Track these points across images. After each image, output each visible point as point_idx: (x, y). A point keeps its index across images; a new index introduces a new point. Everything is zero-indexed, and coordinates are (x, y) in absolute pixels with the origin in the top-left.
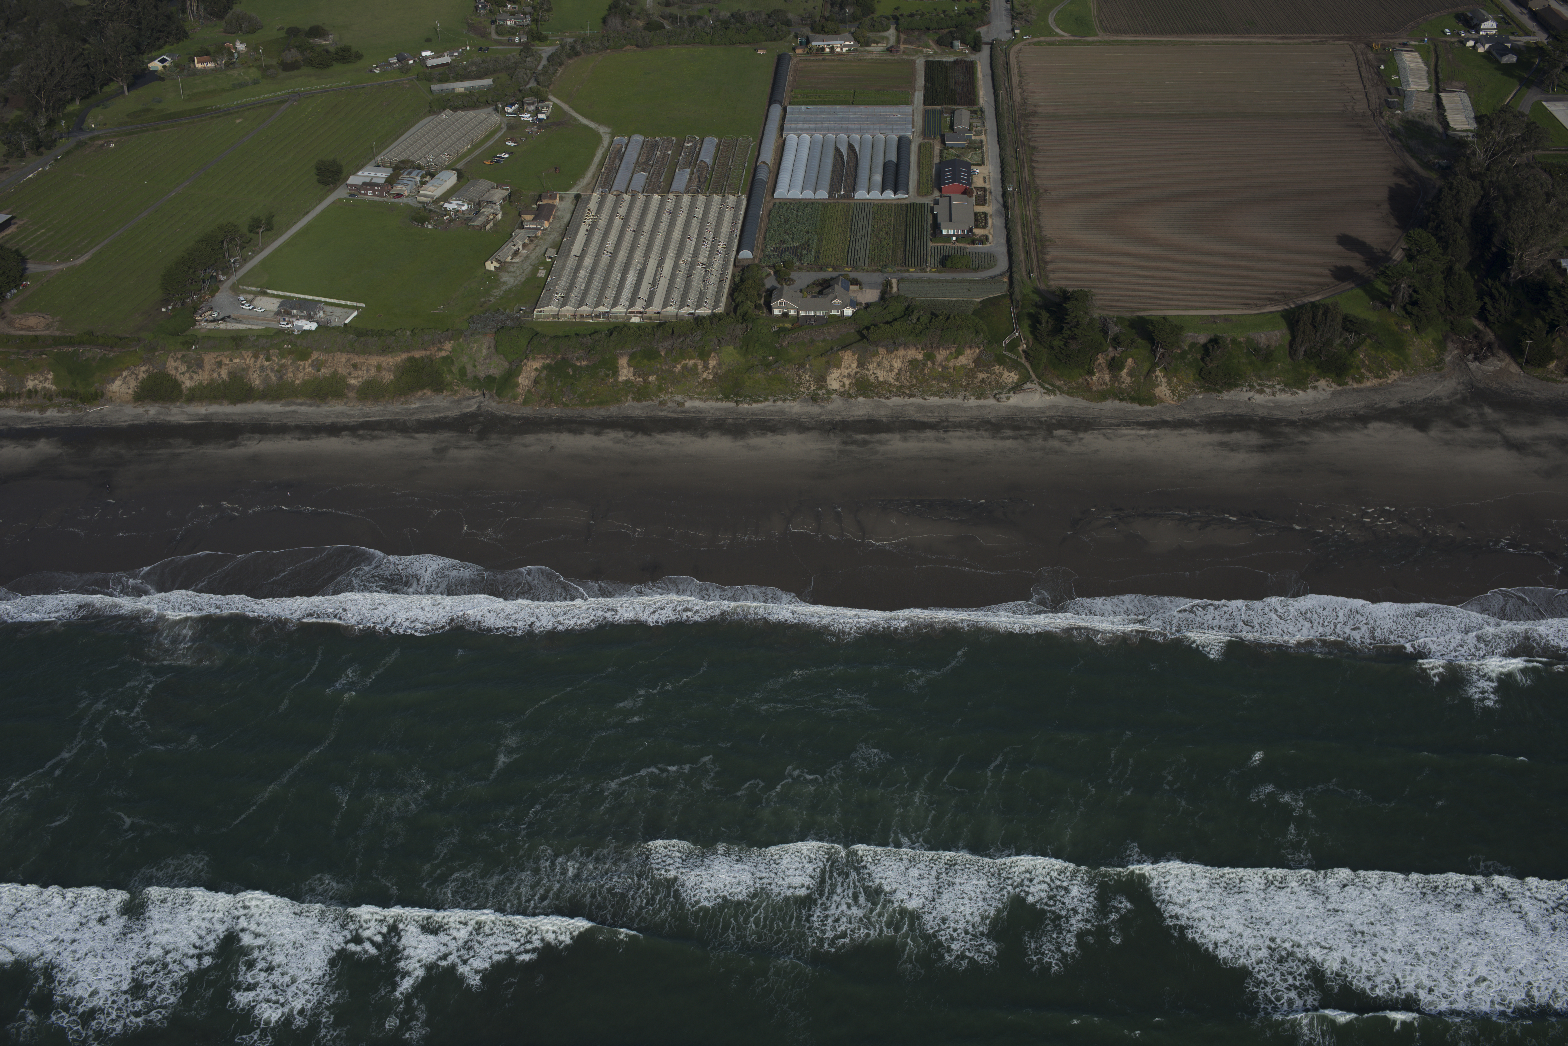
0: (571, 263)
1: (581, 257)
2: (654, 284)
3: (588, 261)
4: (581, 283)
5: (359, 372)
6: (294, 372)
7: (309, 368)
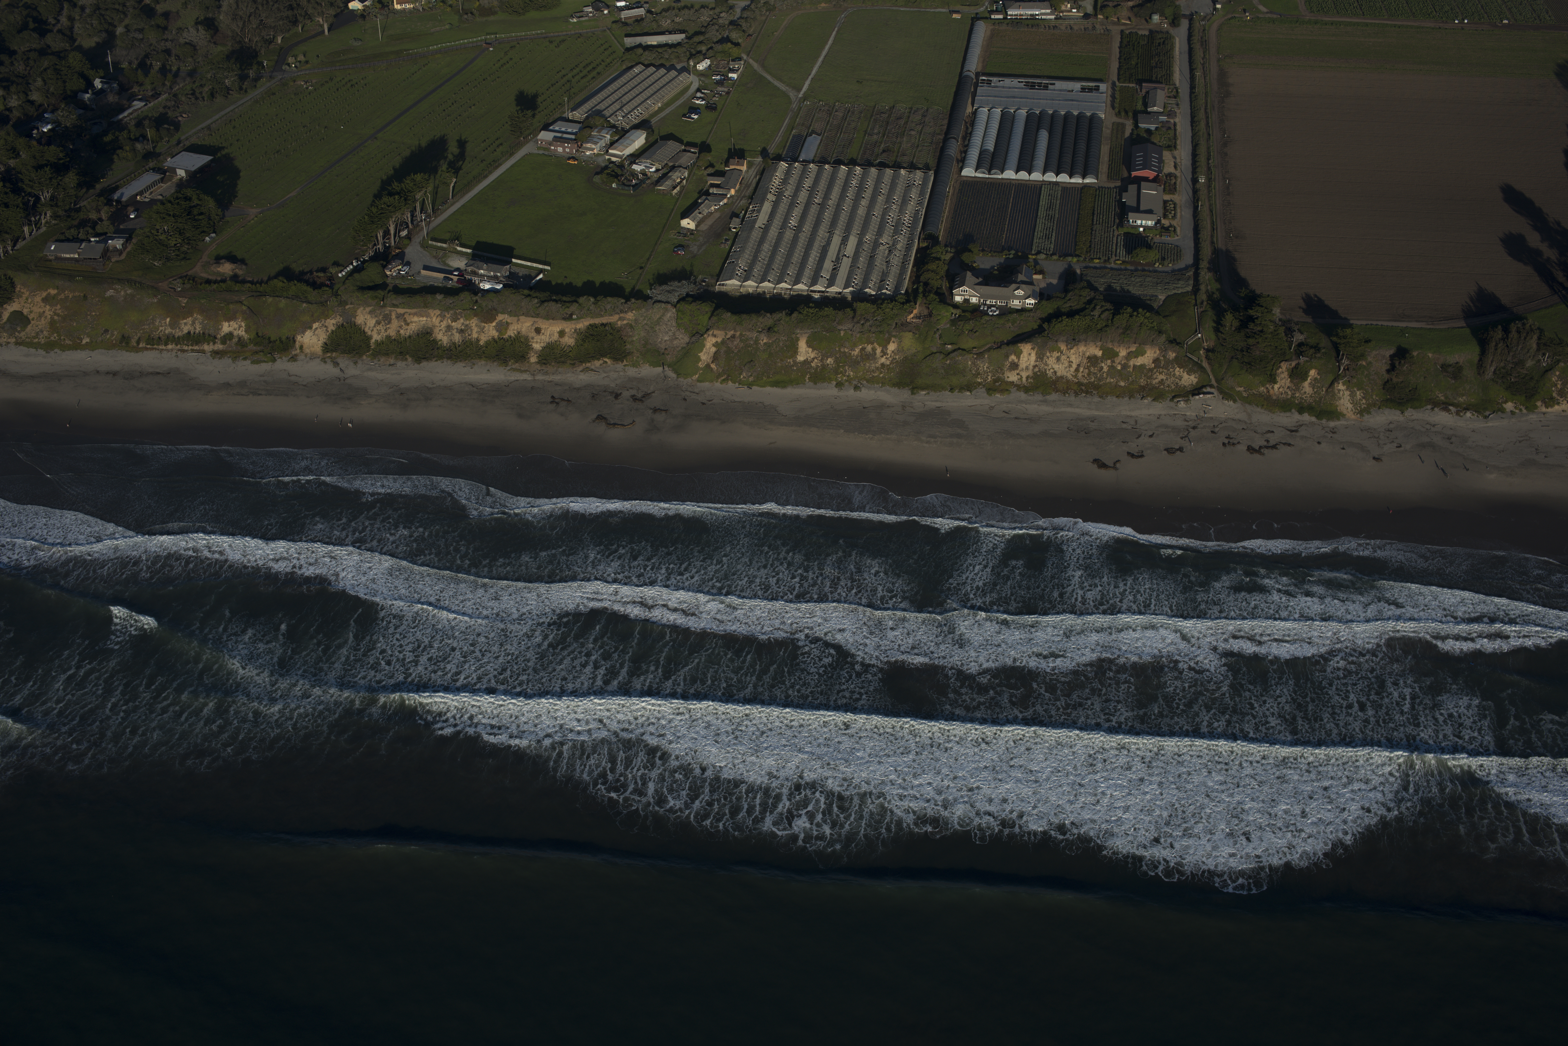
0: (756, 235)
1: (766, 228)
2: (838, 261)
3: (773, 233)
4: (764, 254)
5: (542, 336)
6: (478, 333)
7: (493, 330)
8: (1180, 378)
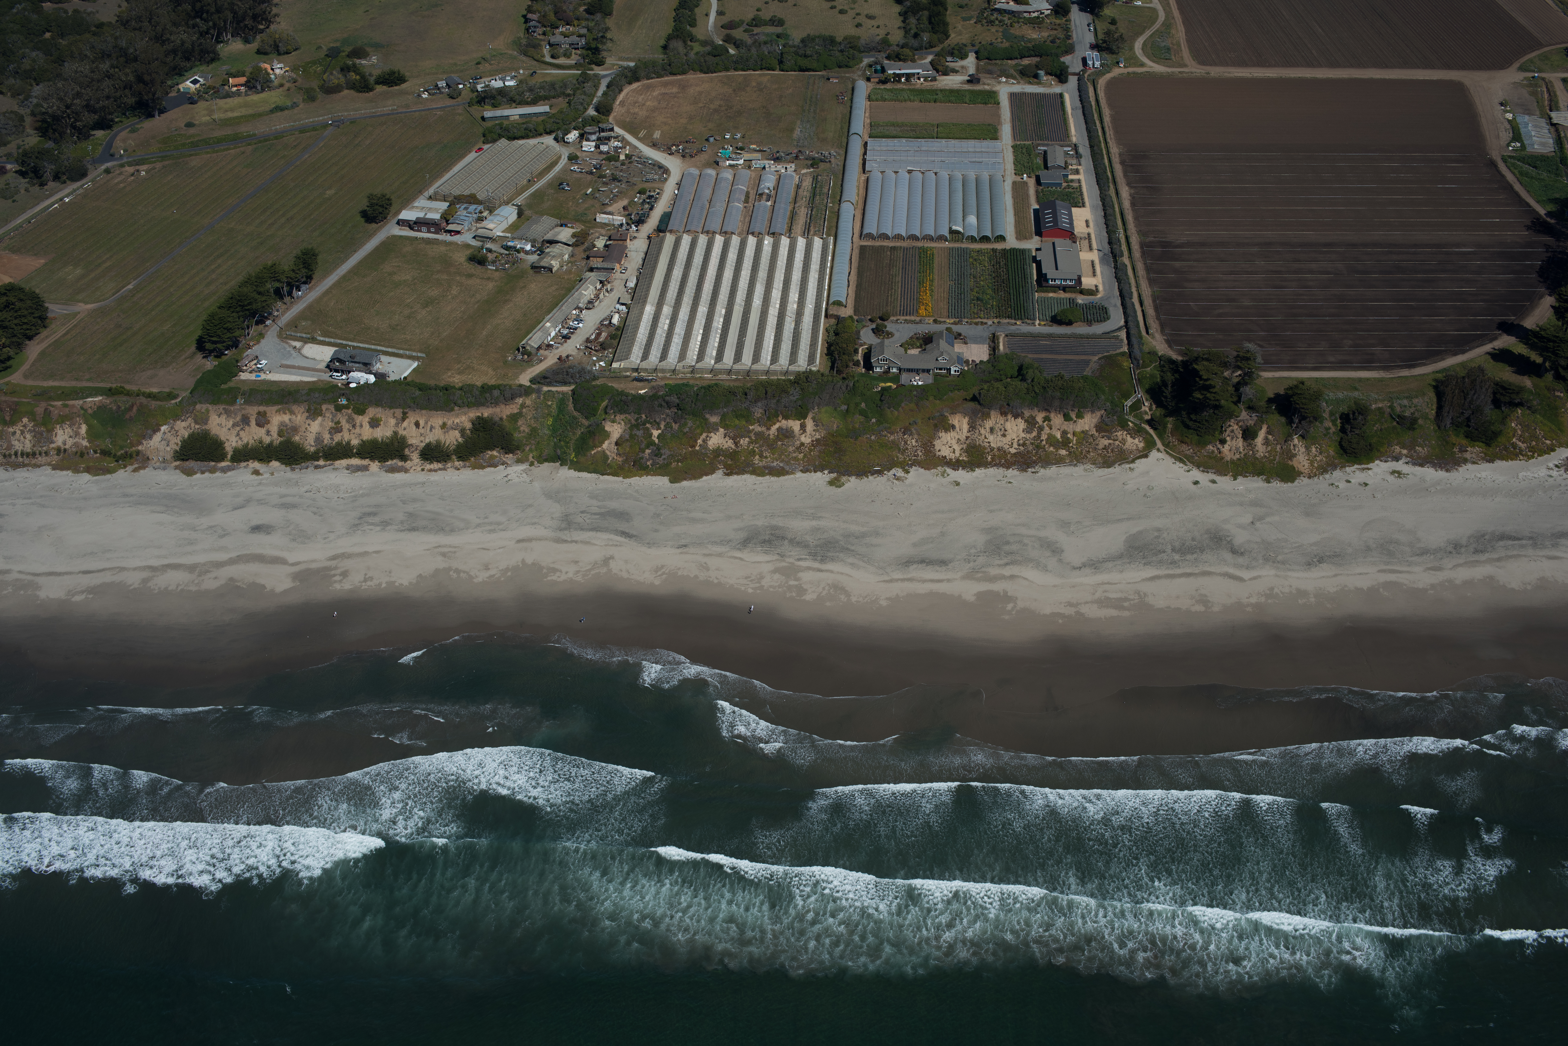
0: (649, 311)
1: (660, 304)
2: (741, 336)
3: (667, 309)
4: (661, 334)
5: (421, 430)
6: (350, 431)
7: (366, 426)
8: (1124, 442)
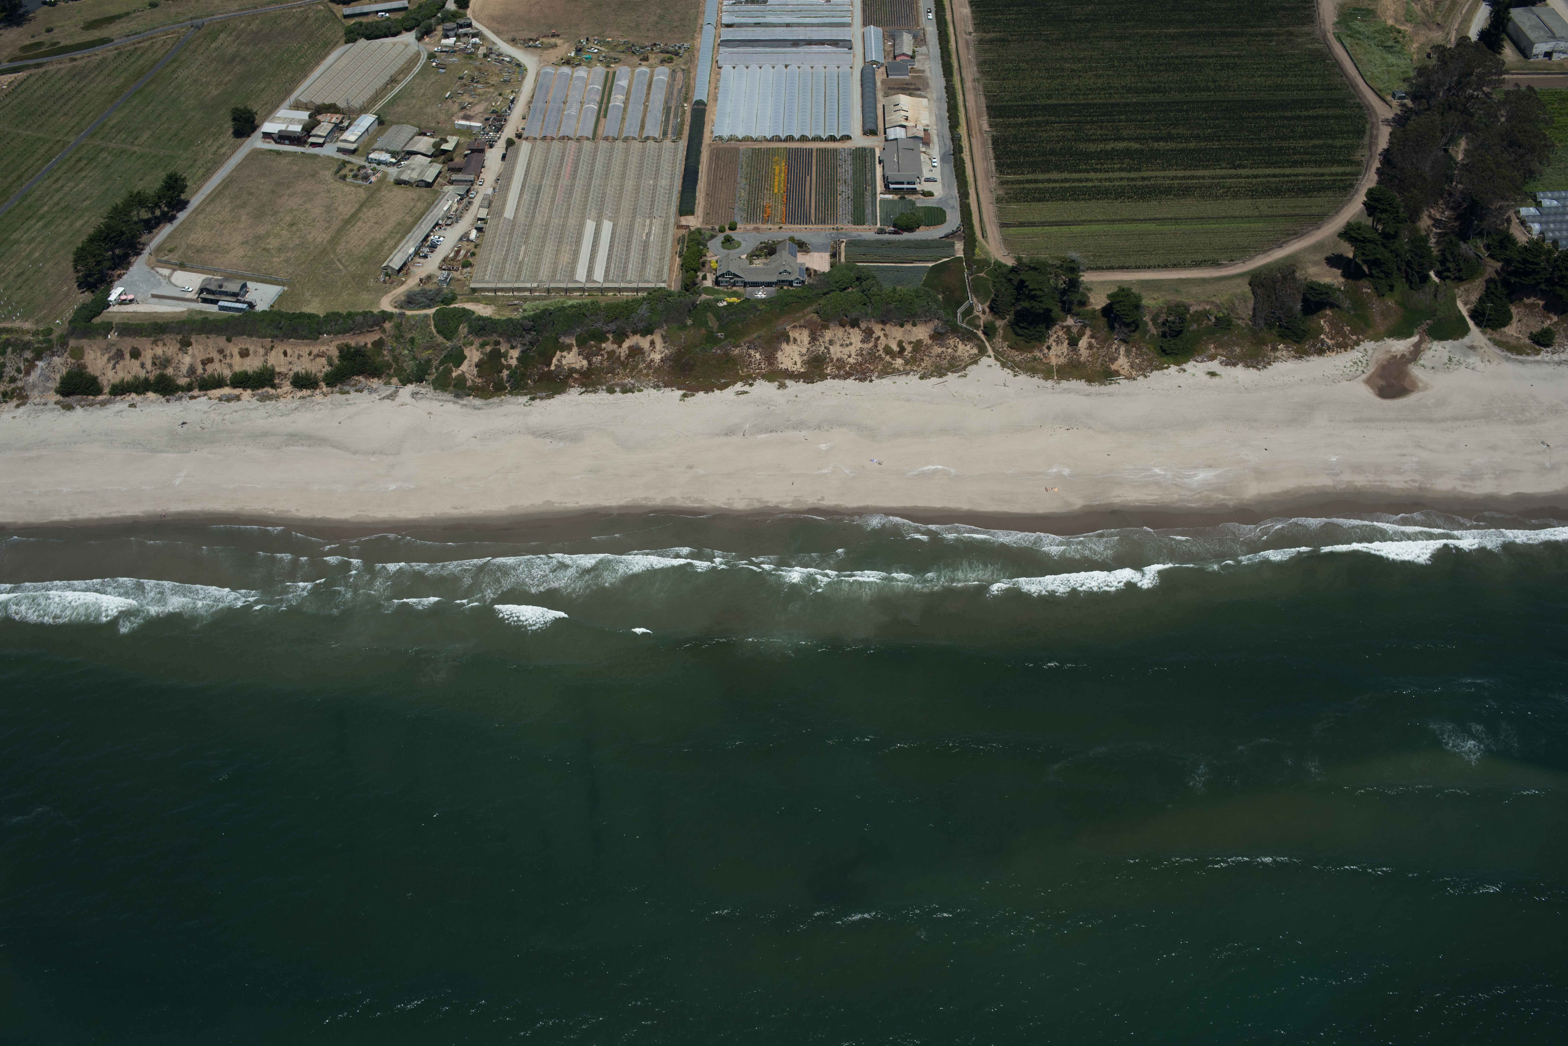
0: (505, 226)
1: (516, 218)
2: (594, 250)
4: (517, 248)
5: (289, 359)
6: (221, 361)
7: (237, 358)
8: (956, 349)
